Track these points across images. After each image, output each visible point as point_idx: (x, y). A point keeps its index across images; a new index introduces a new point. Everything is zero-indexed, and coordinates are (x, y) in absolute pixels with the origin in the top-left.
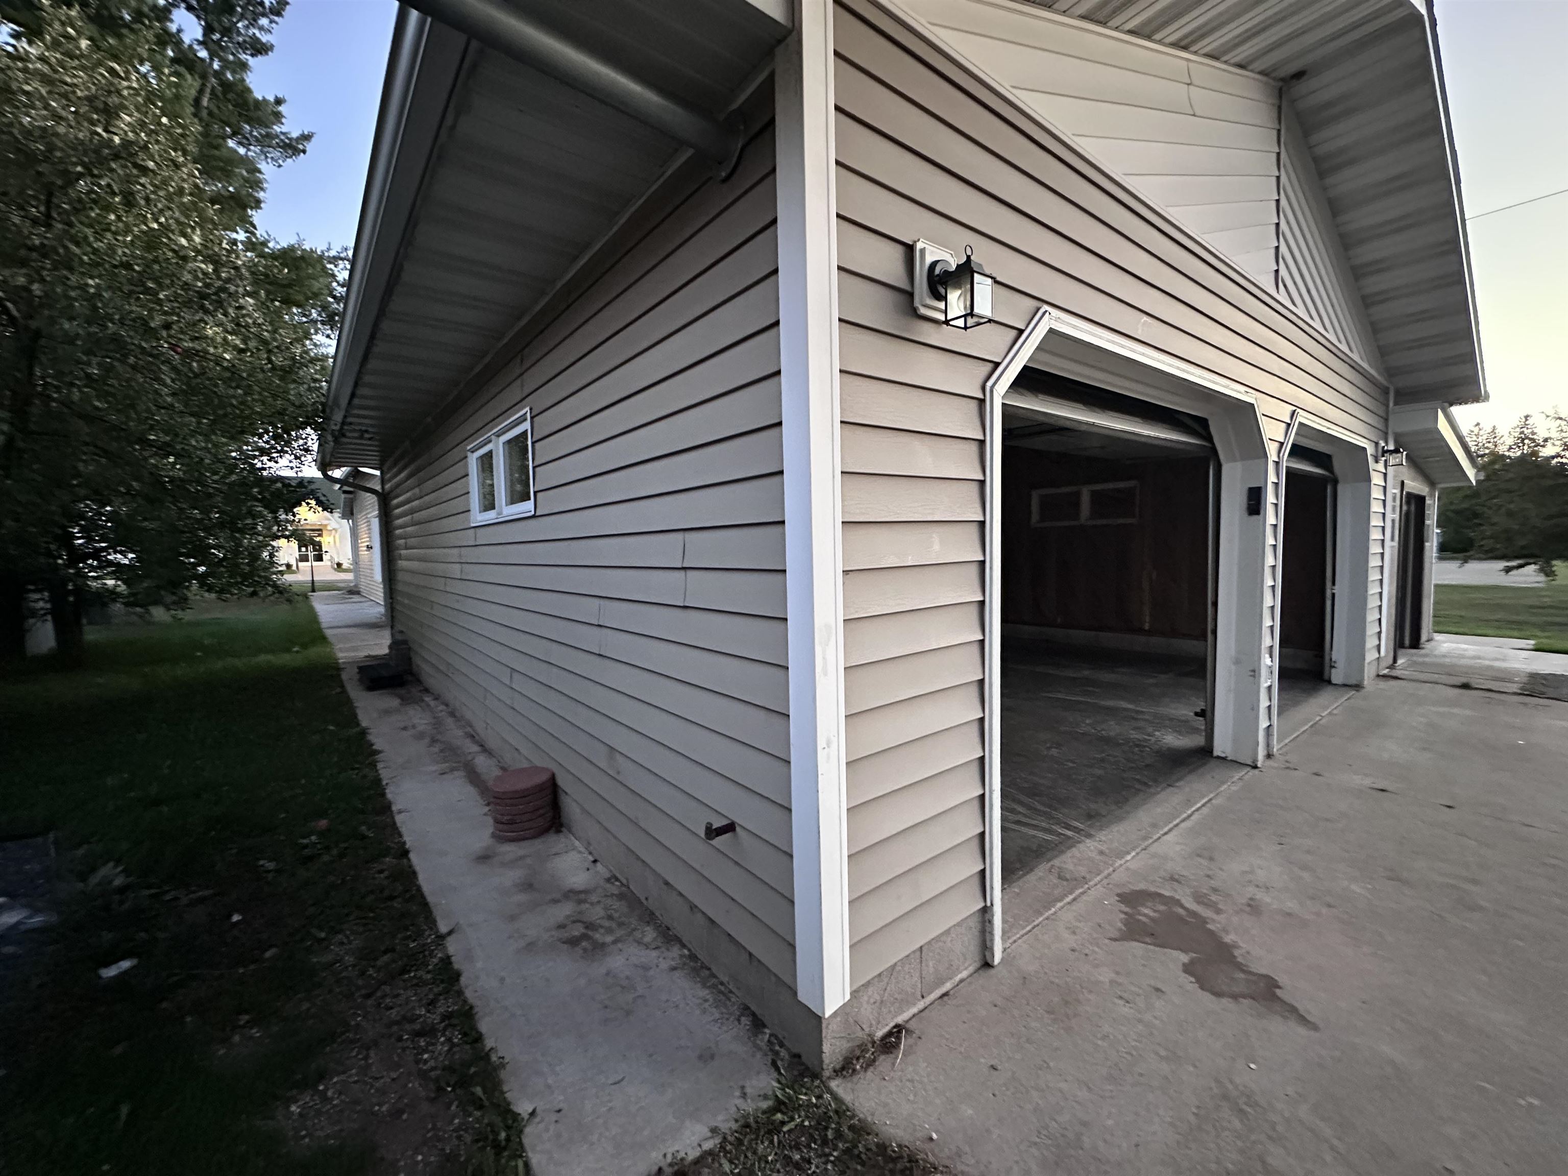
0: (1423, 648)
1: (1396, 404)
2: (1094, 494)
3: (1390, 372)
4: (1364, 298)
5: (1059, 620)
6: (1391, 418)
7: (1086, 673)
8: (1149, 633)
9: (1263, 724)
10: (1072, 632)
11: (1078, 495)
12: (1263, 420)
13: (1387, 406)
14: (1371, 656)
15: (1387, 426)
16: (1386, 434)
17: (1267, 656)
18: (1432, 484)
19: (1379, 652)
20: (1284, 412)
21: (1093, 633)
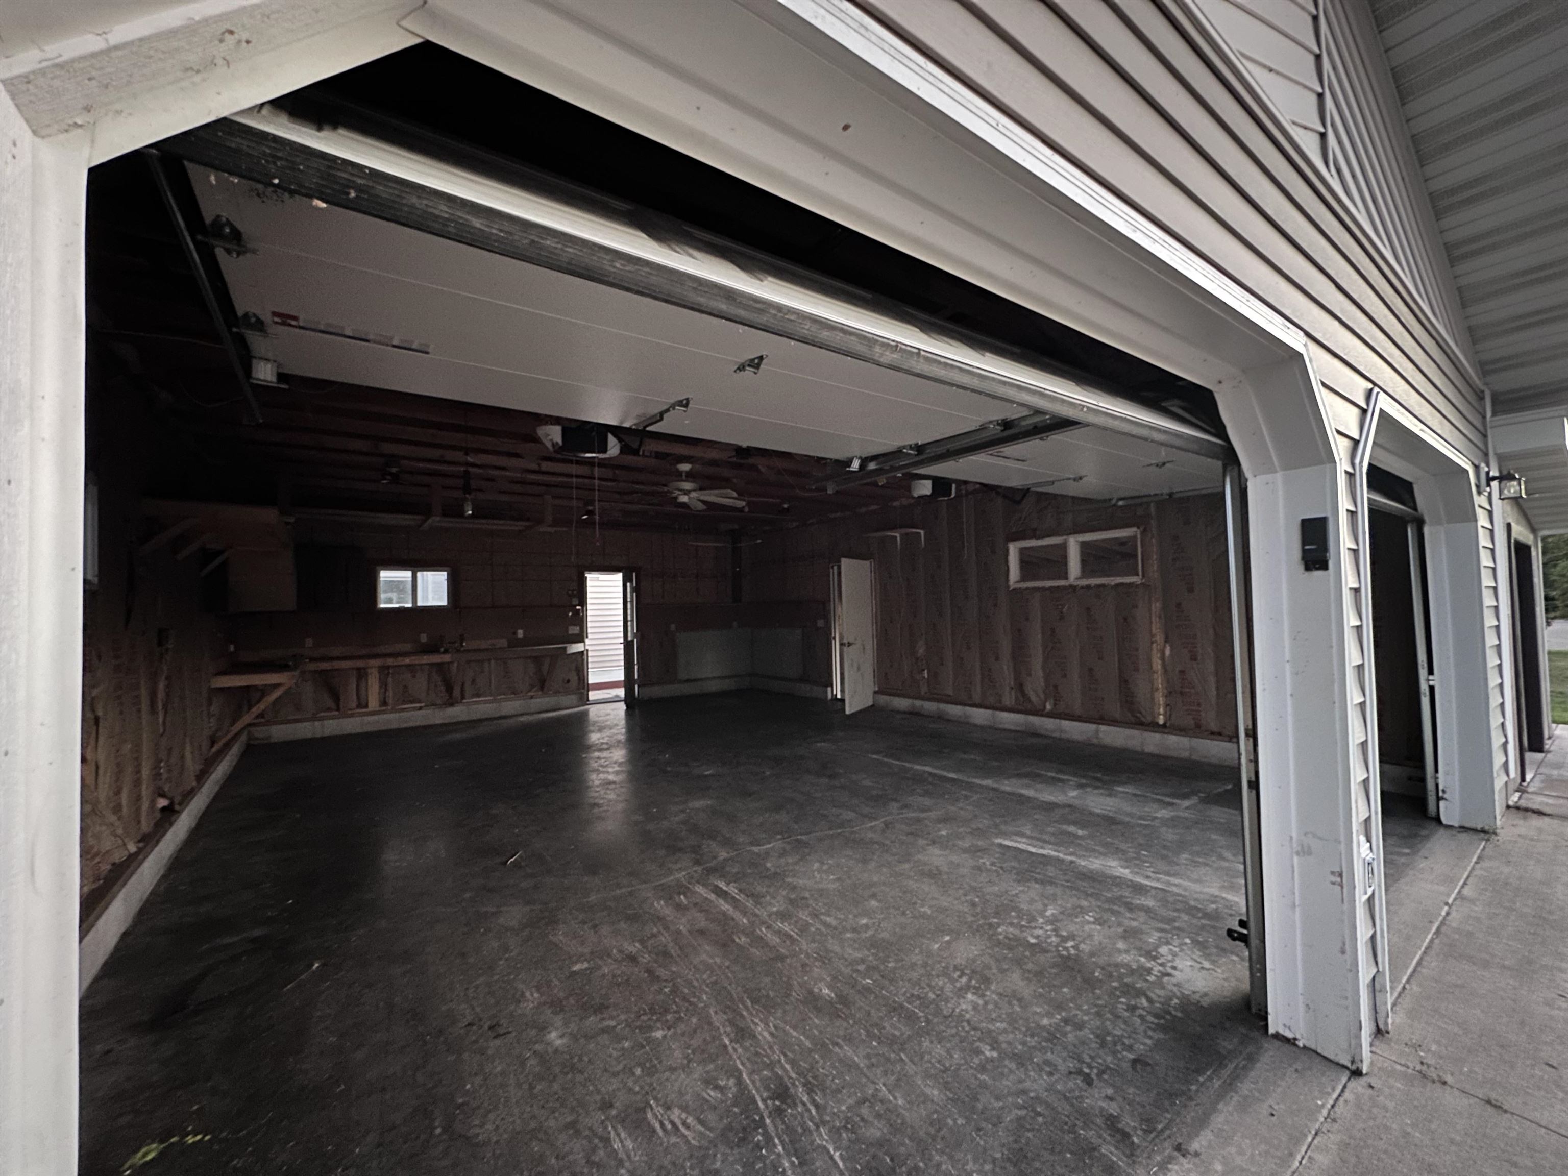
0: (1548, 752)
1: (1494, 414)
2: (1084, 545)
3: (1485, 368)
4: (1448, 247)
5: (1048, 707)
6: (1489, 433)
7: (1072, 794)
8: (1164, 728)
9: (1365, 974)
10: (1066, 724)
11: (1064, 547)
12: (1322, 396)
13: (1484, 417)
14: (1499, 781)
15: (1486, 444)
16: (1486, 455)
17: (1362, 838)
18: (1534, 530)
19: (1508, 774)
20: (1357, 388)
21: (1093, 727)
